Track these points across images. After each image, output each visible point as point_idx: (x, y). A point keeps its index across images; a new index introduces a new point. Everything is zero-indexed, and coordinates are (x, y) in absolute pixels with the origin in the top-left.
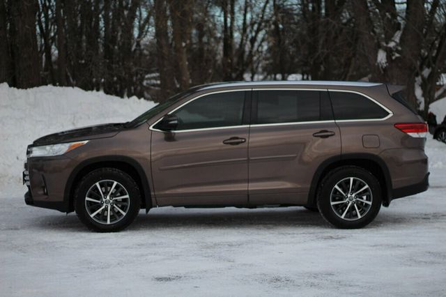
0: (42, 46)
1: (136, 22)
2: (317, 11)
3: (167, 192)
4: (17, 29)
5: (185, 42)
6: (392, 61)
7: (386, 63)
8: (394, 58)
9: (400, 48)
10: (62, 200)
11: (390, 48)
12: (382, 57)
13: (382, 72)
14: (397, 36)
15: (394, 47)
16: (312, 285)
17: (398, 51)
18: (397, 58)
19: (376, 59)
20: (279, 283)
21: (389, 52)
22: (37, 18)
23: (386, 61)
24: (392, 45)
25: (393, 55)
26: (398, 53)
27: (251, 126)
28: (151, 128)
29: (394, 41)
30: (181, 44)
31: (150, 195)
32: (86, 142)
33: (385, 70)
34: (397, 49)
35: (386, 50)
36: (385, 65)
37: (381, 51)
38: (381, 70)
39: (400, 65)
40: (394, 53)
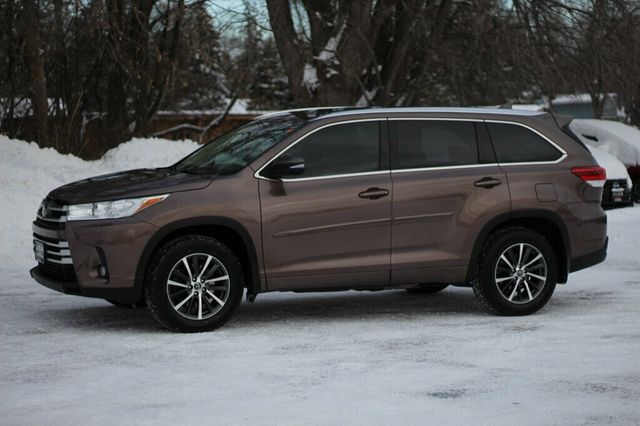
3: (283, 269)
6: (326, 80)
7: (317, 83)
8: (328, 76)
9: (337, 62)
10: (131, 285)
11: (323, 62)
12: (310, 75)
13: (312, 96)
14: (332, 44)
15: (328, 61)
17: (335, 67)
18: (333, 76)
19: (302, 78)
21: (321, 68)
23: (316, 80)
24: (324, 56)
25: (328, 72)
26: (335, 69)
27: (393, 171)
28: (257, 175)
29: (327, 51)
31: (258, 275)
32: (166, 196)
33: (315, 92)
34: (333, 63)
35: (315, 63)
36: (315, 86)
37: (308, 66)
38: (310, 92)
39: (337, 85)
40: (328, 69)
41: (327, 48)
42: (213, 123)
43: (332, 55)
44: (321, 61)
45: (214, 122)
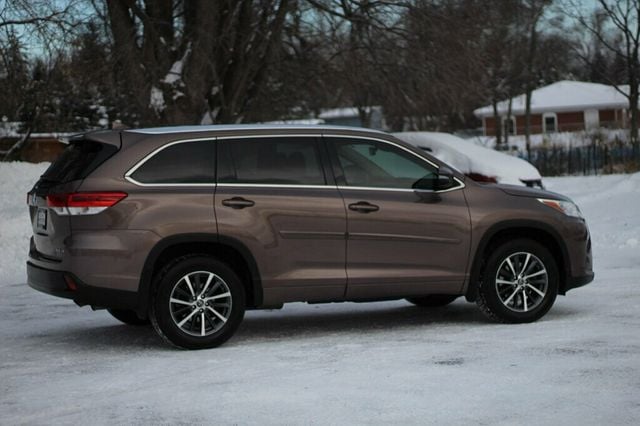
6: (173, 102)
7: (164, 104)
8: (175, 97)
9: (182, 85)
12: (157, 97)
13: (159, 117)
14: (178, 67)
15: (174, 83)
17: (180, 89)
18: (179, 98)
21: (167, 91)
23: (163, 101)
24: (170, 79)
25: (175, 94)
26: (181, 91)
29: (172, 73)
33: (163, 114)
34: (178, 85)
35: (161, 86)
36: (162, 108)
37: (154, 90)
38: (157, 114)
39: (184, 107)
40: (174, 91)
41: (173, 70)
42: (14, 147)
43: (178, 77)
44: (167, 84)
45: (17, 145)
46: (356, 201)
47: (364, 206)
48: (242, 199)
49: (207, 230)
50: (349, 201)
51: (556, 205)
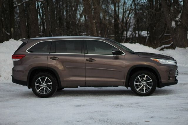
0: (40, 22)
1: (78, 12)
2: (152, 5)
4: (29, 17)
5: (95, 20)
8: (178, 24)
9: (180, 20)
11: (177, 20)
12: (173, 24)
13: (174, 30)
15: (178, 20)
16: (130, 107)
17: (180, 22)
18: (179, 24)
19: (171, 25)
20: (118, 106)
21: (176, 22)
22: (38, 11)
23: (175, 25)
24: (177, 19)
25: (178, 23)
29: (178, 17)
30: (93, 21)
33: (175, 29)
35: (175, 21)
36: (175, 27)
37: (173, 21)
38: (173, 29)
39: (181, 27)
46: (88, 58)
47: (91, 60)
48: (55, 57)
49: (45, 66)
50: (86, 58)
51: (157, 60)
